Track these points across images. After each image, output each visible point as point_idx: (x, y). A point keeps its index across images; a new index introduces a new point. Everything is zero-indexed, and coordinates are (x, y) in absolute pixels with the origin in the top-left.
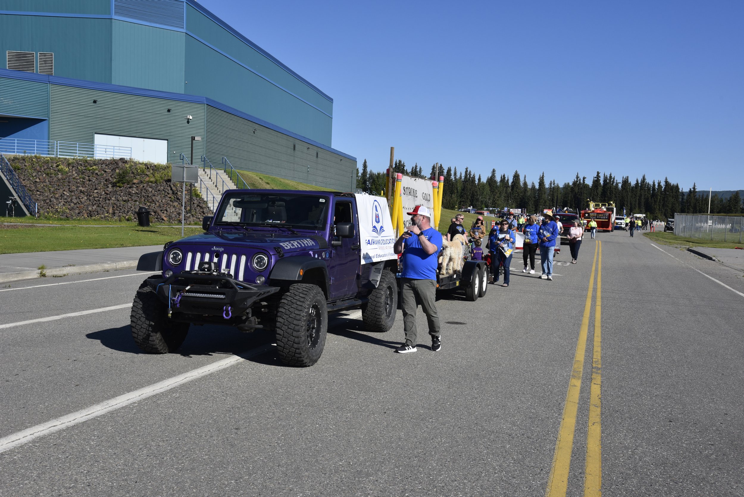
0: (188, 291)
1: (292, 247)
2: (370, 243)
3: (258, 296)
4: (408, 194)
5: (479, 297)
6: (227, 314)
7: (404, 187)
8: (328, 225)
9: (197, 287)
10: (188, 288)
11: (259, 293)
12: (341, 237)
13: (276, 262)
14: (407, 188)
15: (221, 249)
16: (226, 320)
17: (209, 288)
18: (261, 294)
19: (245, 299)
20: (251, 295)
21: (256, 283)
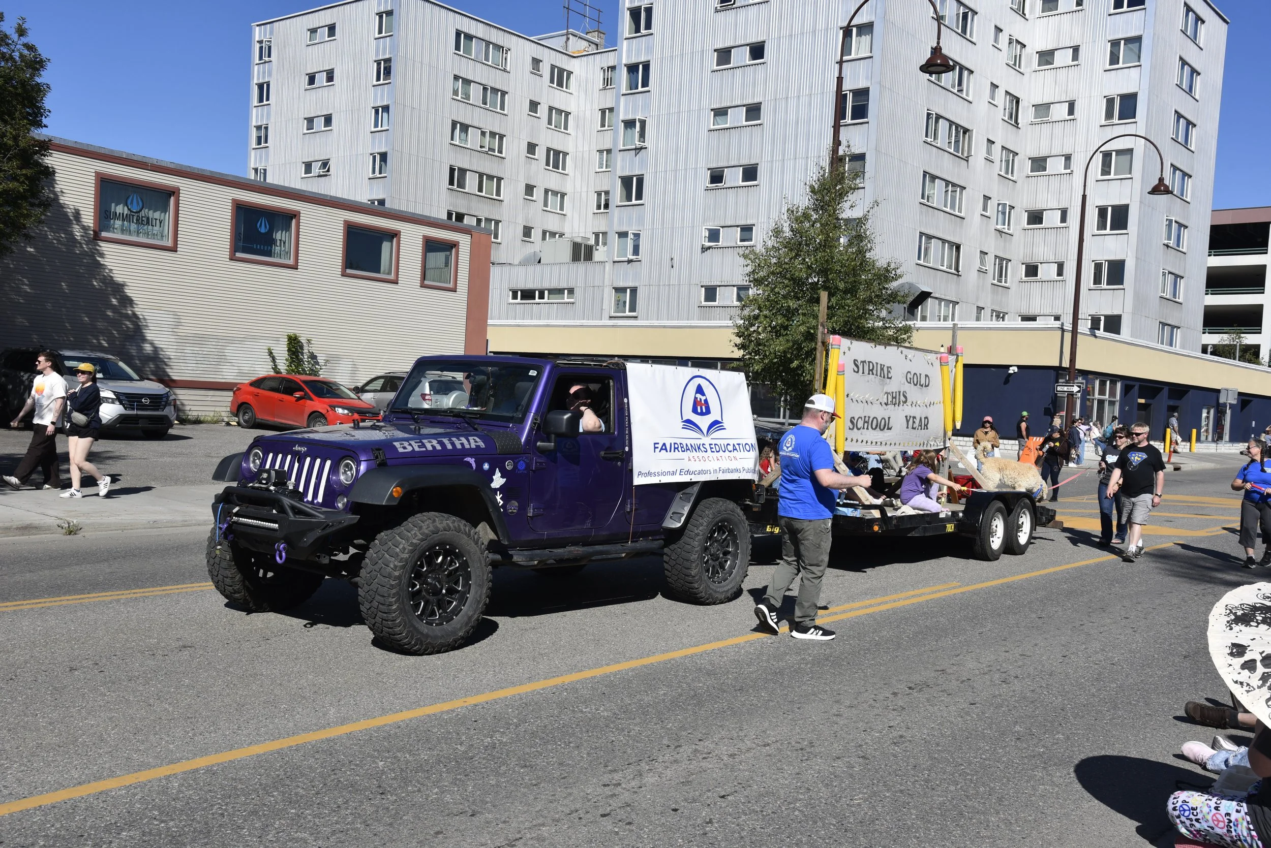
0: (237, 515)
1: (417, 449)
2: (666, 449)
3: (324, 529)
4: (866, 371)
5: (1004, 553)
6: (281, 558)
7: (855, 361)
8: (530, 415)
9: (252, 509)
10: (236, 509)
11: (325, 525)
12: (553, 436)
13: (368, 471)
14: (863, 362)
15: (304, 449)
16: (279, 564)
17: (264, 511)
18: (328, 525)
19: (303, 533)
20: (312, 527)
21: (334, 507)
